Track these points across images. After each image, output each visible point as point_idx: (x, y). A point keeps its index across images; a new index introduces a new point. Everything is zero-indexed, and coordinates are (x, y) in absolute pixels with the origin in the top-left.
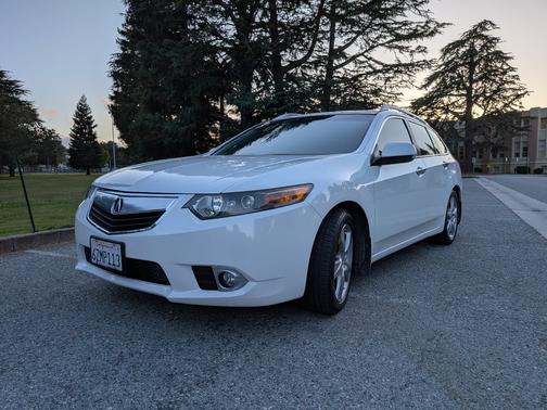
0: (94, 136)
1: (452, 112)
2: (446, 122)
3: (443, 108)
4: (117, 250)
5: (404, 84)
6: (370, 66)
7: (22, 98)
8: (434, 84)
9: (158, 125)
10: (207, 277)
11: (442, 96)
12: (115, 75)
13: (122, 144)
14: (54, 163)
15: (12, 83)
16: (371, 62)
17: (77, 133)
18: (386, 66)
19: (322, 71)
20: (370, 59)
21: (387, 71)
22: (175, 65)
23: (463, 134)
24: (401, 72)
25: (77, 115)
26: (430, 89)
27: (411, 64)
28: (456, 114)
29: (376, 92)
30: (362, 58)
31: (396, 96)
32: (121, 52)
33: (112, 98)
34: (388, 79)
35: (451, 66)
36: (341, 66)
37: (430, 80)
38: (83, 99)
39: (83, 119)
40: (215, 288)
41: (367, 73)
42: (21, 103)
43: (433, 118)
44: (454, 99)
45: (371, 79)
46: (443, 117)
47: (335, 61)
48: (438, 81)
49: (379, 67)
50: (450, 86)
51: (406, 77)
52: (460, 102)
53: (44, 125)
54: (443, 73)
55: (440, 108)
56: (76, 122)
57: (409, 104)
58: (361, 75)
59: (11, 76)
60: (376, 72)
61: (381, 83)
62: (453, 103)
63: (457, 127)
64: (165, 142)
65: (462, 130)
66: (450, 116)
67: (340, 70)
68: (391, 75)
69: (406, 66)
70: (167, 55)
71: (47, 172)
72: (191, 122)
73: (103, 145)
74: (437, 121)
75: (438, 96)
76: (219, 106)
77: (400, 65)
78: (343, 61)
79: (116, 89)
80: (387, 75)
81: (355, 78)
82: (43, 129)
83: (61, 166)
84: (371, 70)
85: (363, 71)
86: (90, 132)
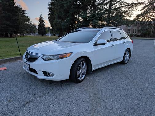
0: (44, 26)
1: (151, 18)
2: (148, 21)
3: (148, 17)
4: (28, 66)
5: (134, 10)
6: (124, 4)
7: (26, 15)
8: (145, 9)
9: (60, 23)
10: (46, 73)
11: (147, 13)
12: (49, 8)
13: (51, 28)
14: (34, 33)
15: (23, 11)
16: (124, 3)
17: (40, 25)
18: (129, 4)
19: (108, 6)
20: (124, 2)
21: (129, 6)
22: (65, 6)
23: (154, 25)
24: (133, 6)
25: (40, 20)
26: (143, 11)
27: (137, 3)
28: (152, 19)
29: (125, 12)
30: (121, 2)
31: (131, 14)
32: (51, 1)
33: (49, 15)
34: (129, 8)
35: (151, 3)
36: (114, 4)
37: (144, 8)
38: (41, 15)
39: (41, 21)
40: (47, 76)
41: (122, 7)
42: (26, 16)
43: (144, 20)
44: (151, 14)
45: (123, 9)
46: (147, 19)
47: (113, 3)
48: (147, 8)
49: (126, 4)
50: (150, 10)
51: (135, 8)
52: (154, 15)
53: (31, 22)
54: (148, 5)
55: (146, 17)
56: (40, 22)
57: (136, 16)
58: (120, 7)
59: (23, 9)
60: (125, 6)
61: (127, 9)
62: (151, 15)
63: (152, 23)
64: (62, 28)
65: (153, 24)
66: (150, 19)
67: (114, 5)
68: (130, 7)
69: (135, 4)
70: (63, 3)
71: (32, 35)
72: (69, 22)
73: (47, 28)
74: (145, 21)
75: (146, 13)
76: (77, 17)
77: (133, 4)
78: (115, 3)
79: (50, 12)
80: (129, 7)
81: (118, 8)
82: (31, 24)
83: (36, 33)
84: (124, 5)
85: (121, 6)
86: (43, 24)
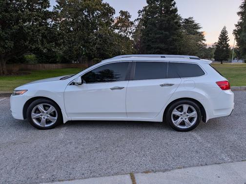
17: (219, 44)
25: (221, 36)
38: (225, 28)
39: (224, 37)
56: (220, 39)
86: (226, 43)
